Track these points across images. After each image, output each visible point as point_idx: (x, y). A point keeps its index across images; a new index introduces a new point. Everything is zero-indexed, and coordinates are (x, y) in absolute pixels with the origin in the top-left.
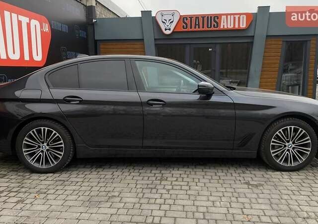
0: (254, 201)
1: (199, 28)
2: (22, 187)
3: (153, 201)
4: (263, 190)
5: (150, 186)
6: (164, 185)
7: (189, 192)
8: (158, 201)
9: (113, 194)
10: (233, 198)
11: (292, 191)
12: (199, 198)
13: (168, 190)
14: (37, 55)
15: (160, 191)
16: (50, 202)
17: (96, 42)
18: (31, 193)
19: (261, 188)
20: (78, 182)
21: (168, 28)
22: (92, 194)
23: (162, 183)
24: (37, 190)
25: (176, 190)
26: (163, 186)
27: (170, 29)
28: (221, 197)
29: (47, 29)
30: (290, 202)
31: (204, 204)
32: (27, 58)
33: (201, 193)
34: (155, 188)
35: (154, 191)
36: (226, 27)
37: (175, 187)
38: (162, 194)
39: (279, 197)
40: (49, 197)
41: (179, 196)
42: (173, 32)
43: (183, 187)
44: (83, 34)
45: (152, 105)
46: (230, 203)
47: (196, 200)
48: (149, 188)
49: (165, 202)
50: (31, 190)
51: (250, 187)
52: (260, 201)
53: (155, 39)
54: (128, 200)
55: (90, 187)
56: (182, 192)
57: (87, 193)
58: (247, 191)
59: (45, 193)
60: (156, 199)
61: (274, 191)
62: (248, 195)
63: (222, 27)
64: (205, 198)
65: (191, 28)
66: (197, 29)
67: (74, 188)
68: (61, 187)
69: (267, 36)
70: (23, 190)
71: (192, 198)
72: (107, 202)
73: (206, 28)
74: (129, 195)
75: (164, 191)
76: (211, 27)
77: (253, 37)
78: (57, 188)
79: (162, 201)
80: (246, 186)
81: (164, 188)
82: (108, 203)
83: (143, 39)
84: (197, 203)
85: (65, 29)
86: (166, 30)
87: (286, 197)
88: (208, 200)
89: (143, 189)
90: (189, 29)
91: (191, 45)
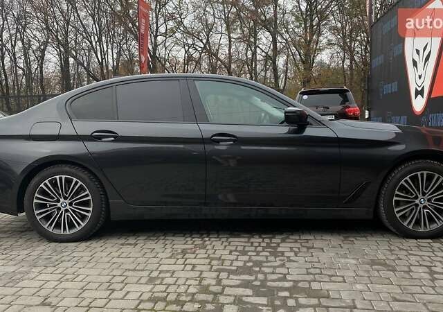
45: (218, 142)
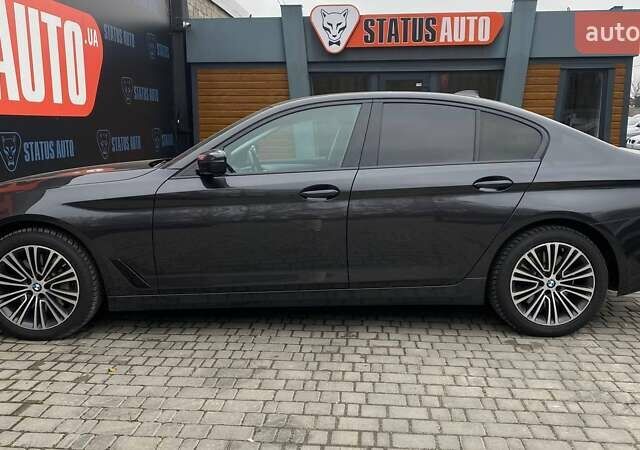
0: (529, 374)
1: (397, 40)
2: (79, 354)
3: (339, 376)
4: (544, 355)
5: (327, 349)
6: (356, 347)
7: (405, 360)
8: (349, 376)
9: (259, 364)
10: (489, 370)
11: (598, 355)
12: (424, 370)
13: (365, 357)
14: (78, 93)
15: (349, 358)
16: (140, 380)
17: (188, 67)
18: (99, 364)
19: (540, 351)
20: (186, 342)
21: (335, 41)
22: (219, 363)
23: (350, 344)
24: (110, 358)
25: (380, 355)
26: (353, 349)
27: (338, 43)
28: (466, 368)
29: (95, 40)
30: (598, 375)
31: (437, 380)
32: (58, 98)
33: (428, 361)
34: (338, 352)
35: (337, 357)
36: (450, 40)
37: (376, 351)
38: (354, 363)
39: (576, 368)
40: (136, 370)
41: (387, 367)
42: (345, 48)
43: (391, 350)
44: (162, 51)
46: (485, 379)
47: (420, 374)
48: (328, 352)
49: (362, 377)
50: (98, 359)
51: (518, 349)
52: (541, 374)
53: (308, 63)
54: (292, 374)
55: (213, 353)
56: (391, 359)
57: (209, 363)
58: (513, 356)
59: (126, 363)
60: (344, 372)
61: (565, 356)
62: (517, 364)
63: (442, 40)
64: (437, 371)
65: (381, 41)
66: (393, 43)
67: (181, 353)
68: (156, 353)
69: (530, 59)
70: (82, 358)
71: (412, 369)
72: (251, 378)
73: (410, 42)
74: (291, 365)
75: (357, 358)
76: (420, 40)
77: (504, 59)
78: (149, 353)
79: (356, 376)
80: (511, 348)
81: (355, 353)
82: (254, 381)
83: (285, 63)
84: (423, 379)
85: (129, 40)
86: (331, 43)
87: (589, 367)
88: (444, 374)
89: (315, 354)
90: (376, 43)
91: (382, 75)
